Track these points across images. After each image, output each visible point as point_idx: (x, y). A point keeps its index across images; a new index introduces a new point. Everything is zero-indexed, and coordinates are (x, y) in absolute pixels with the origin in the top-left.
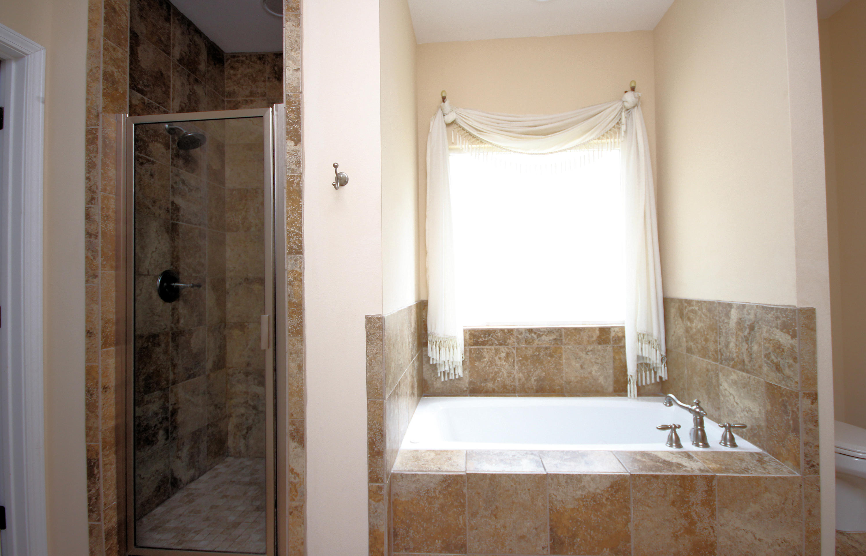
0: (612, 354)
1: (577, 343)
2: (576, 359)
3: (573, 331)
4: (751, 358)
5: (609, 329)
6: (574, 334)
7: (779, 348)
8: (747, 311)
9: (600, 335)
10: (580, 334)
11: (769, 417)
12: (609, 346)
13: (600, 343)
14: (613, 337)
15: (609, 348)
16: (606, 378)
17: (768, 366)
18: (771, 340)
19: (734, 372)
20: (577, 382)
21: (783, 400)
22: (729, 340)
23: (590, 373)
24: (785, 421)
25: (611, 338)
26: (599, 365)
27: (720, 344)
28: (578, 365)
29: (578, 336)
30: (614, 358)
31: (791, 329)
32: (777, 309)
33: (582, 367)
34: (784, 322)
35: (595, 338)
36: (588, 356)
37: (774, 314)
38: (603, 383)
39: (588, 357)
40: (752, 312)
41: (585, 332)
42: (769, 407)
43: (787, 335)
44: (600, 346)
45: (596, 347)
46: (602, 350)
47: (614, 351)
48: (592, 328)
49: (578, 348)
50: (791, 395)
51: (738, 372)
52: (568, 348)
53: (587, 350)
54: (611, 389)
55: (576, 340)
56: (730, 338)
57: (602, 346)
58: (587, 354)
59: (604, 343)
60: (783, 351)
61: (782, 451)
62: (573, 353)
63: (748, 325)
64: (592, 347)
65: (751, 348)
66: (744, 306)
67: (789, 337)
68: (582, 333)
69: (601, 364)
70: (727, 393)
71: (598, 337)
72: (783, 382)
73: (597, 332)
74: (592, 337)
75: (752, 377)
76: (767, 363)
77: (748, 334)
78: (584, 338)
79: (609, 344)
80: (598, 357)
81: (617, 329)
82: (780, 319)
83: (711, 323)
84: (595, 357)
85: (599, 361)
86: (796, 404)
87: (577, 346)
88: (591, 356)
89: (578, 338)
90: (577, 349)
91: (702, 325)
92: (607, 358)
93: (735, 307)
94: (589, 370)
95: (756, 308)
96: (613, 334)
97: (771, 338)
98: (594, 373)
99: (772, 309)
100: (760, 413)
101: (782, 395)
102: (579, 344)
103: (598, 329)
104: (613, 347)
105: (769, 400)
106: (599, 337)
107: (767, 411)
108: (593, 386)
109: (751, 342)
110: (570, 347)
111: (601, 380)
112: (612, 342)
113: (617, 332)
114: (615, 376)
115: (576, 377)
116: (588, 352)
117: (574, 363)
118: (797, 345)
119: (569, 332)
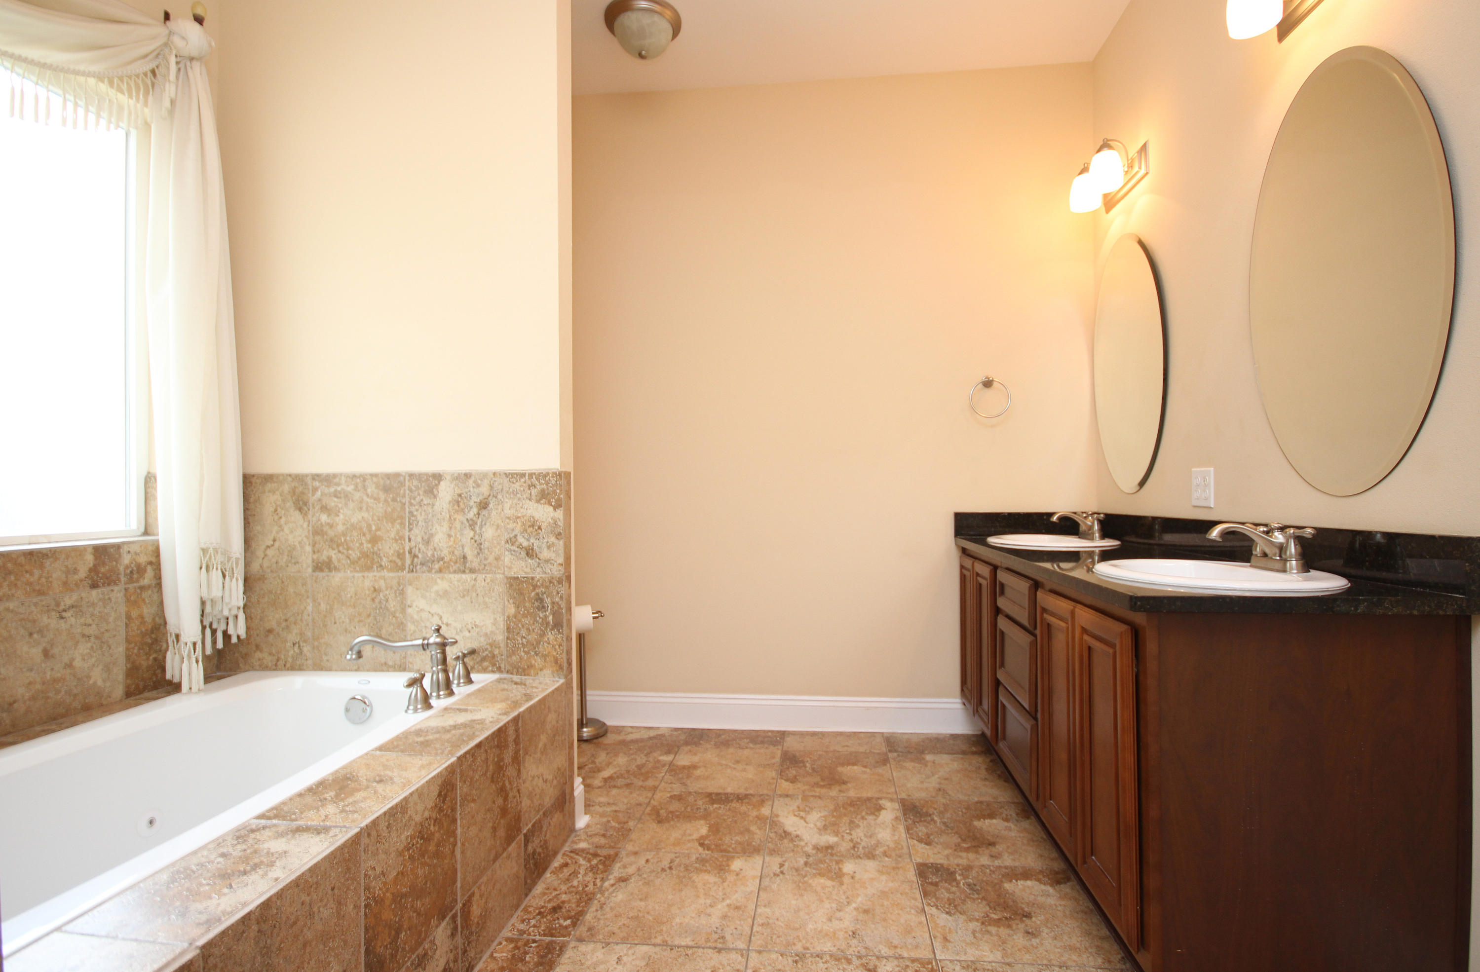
0: (123, 609)
1: (34, 590)
2: (31, 634)
3: (22, 560)
4: (481, 549)
5: (118, 547)
6: (27, 567)
7: (533, 526)
8: (475, 482)
9: (95, 566)
10: (42, 566)
11: (512, 624)
12: (116, 588)
13: (94, 586)
14: (127, 567)
15: (117, 593)
16: (107, 669)
17: (512, 554)
18: (518, 517)
19: (442, 579)
20: (33, 698)
21: (537, 594)
22: (434, 531)
23: (70, 665)
24: (541, 620)
25: (122, 568)
26: (92, 639)
27: (410, 540)
28: (36, 653)
29: (37, 573)
30: (129, 617)
31: (553, 498)
32: (531, 475)
33: (46, 653)
34: (543, 491)
35: (83, 573)
36: (62, 621)
37: (525, 482)
38: (100, 683)
39: (63, 625)
40: (486, 482)
41: (57, 559)
42: (512, 610)
43: (547, 506)
44: (94, 592)
45: (84, 595)
46: (100, 600)
47: (128, 600)
48: (75, 549)
49: (36, 604)
50: (551, 582)
51: (452, 576)
52: (8, 609)
53: (62, 607)
54: (119, 692)
55: (31, 584)
56: (437, 526)
57: (99, 590)
58: (62, 618)
59: (104, 584)
60: (540, 528)
61: (533, 662)
62: (21, 620)
63: (475, 502)
64: (75, 597)
65: (481, 535)
66: (468, 476)
67: (551, 509)
68: (47, 563)
69: (97, 637)
70: (424, 615)
71: (90, 570)
72: (538, 570)
73: (90, 558)
74: (76, 571)
75: (480, 577)
76: (510, 550)
77: (475, 515)
78: (55, 575)
79: (115, 584)
80: (89, 621)
81: (134, 548)
82: (535, 487)
83: (389, 509)
84: (82, 621)
85: (92, 630)
86: (558, 593)
87: (35, 600)
88: (73, 620)
89: (36, 577)
90: (33, 608)
91: (366, 515)
92: (111, 619)
93: (448, 478)
94: (66, 659)
95: (492, 476)
96: (126, 560)
97: (519, 515)
98: (78, 663)
99: (523, 475)
100: (495, 623)
101: (535, 587)
102: (40, 593)
103: (90, 550)
104: (126, 589)
105: (511, 601)
106: (94, 570)
107: (508, 617)
108: (75, 695)
109: (481, 527)
110: (11, 605)
111: (97, 677)
112: (123, 579)
113: (136, 554)
114: (128, 657)
115: (30, 683)
116: (65, 611)
117: (25, 648)
118: (561, 517)
119: (9, 565)
